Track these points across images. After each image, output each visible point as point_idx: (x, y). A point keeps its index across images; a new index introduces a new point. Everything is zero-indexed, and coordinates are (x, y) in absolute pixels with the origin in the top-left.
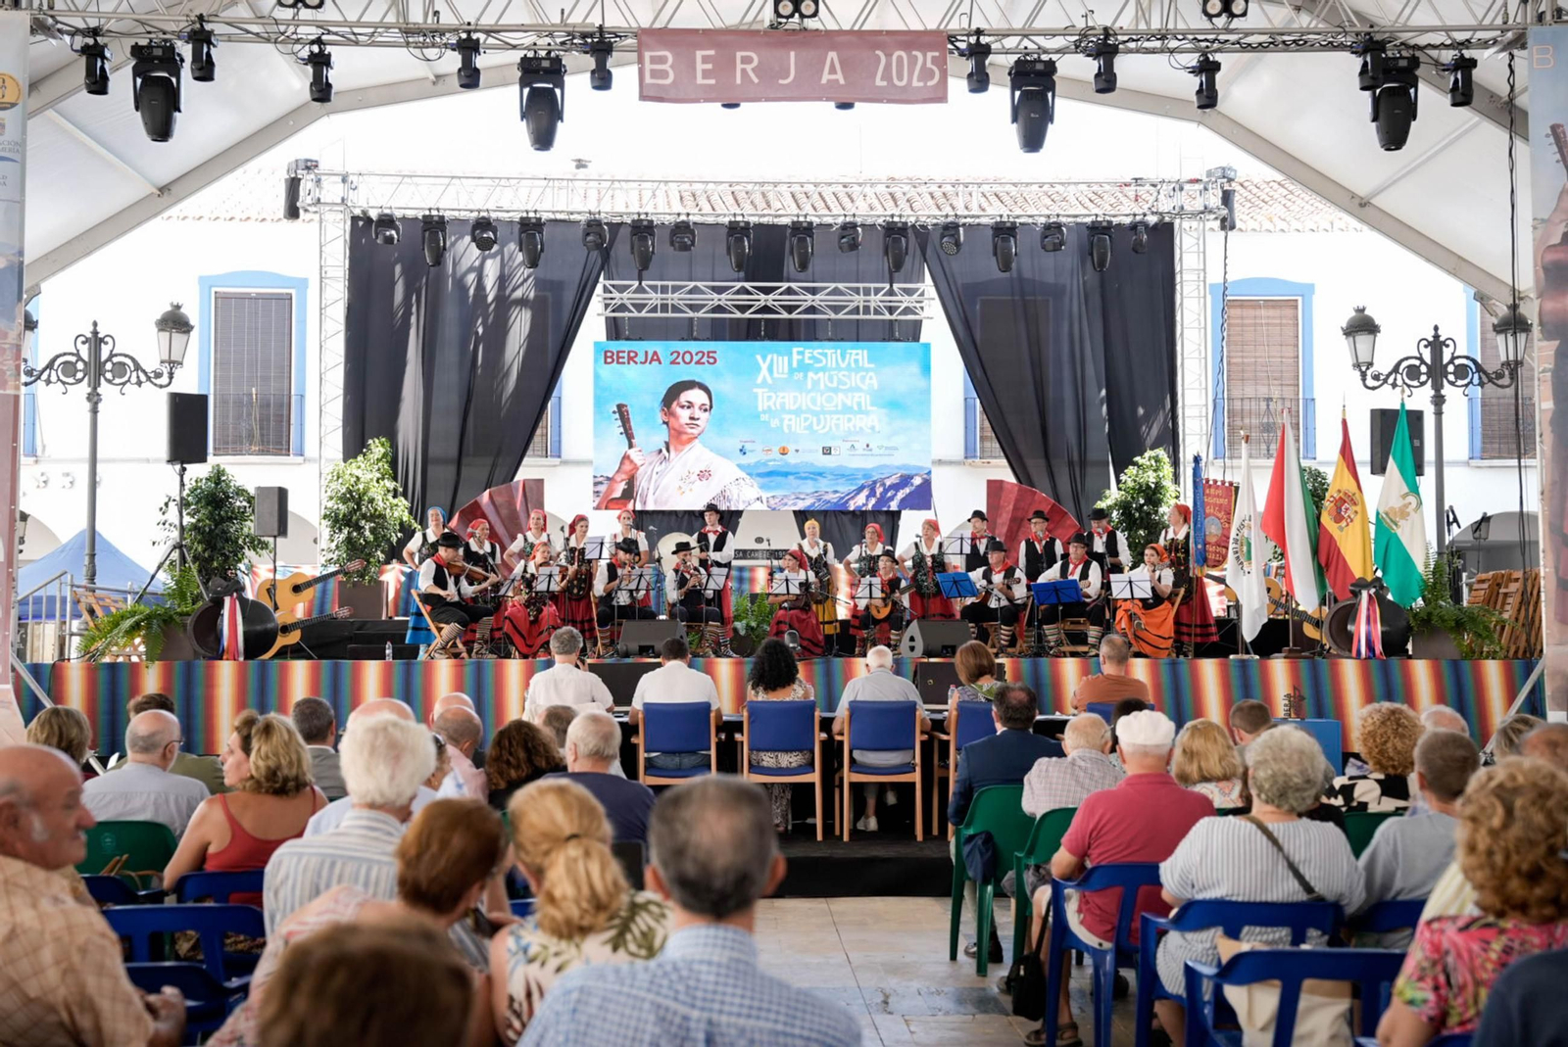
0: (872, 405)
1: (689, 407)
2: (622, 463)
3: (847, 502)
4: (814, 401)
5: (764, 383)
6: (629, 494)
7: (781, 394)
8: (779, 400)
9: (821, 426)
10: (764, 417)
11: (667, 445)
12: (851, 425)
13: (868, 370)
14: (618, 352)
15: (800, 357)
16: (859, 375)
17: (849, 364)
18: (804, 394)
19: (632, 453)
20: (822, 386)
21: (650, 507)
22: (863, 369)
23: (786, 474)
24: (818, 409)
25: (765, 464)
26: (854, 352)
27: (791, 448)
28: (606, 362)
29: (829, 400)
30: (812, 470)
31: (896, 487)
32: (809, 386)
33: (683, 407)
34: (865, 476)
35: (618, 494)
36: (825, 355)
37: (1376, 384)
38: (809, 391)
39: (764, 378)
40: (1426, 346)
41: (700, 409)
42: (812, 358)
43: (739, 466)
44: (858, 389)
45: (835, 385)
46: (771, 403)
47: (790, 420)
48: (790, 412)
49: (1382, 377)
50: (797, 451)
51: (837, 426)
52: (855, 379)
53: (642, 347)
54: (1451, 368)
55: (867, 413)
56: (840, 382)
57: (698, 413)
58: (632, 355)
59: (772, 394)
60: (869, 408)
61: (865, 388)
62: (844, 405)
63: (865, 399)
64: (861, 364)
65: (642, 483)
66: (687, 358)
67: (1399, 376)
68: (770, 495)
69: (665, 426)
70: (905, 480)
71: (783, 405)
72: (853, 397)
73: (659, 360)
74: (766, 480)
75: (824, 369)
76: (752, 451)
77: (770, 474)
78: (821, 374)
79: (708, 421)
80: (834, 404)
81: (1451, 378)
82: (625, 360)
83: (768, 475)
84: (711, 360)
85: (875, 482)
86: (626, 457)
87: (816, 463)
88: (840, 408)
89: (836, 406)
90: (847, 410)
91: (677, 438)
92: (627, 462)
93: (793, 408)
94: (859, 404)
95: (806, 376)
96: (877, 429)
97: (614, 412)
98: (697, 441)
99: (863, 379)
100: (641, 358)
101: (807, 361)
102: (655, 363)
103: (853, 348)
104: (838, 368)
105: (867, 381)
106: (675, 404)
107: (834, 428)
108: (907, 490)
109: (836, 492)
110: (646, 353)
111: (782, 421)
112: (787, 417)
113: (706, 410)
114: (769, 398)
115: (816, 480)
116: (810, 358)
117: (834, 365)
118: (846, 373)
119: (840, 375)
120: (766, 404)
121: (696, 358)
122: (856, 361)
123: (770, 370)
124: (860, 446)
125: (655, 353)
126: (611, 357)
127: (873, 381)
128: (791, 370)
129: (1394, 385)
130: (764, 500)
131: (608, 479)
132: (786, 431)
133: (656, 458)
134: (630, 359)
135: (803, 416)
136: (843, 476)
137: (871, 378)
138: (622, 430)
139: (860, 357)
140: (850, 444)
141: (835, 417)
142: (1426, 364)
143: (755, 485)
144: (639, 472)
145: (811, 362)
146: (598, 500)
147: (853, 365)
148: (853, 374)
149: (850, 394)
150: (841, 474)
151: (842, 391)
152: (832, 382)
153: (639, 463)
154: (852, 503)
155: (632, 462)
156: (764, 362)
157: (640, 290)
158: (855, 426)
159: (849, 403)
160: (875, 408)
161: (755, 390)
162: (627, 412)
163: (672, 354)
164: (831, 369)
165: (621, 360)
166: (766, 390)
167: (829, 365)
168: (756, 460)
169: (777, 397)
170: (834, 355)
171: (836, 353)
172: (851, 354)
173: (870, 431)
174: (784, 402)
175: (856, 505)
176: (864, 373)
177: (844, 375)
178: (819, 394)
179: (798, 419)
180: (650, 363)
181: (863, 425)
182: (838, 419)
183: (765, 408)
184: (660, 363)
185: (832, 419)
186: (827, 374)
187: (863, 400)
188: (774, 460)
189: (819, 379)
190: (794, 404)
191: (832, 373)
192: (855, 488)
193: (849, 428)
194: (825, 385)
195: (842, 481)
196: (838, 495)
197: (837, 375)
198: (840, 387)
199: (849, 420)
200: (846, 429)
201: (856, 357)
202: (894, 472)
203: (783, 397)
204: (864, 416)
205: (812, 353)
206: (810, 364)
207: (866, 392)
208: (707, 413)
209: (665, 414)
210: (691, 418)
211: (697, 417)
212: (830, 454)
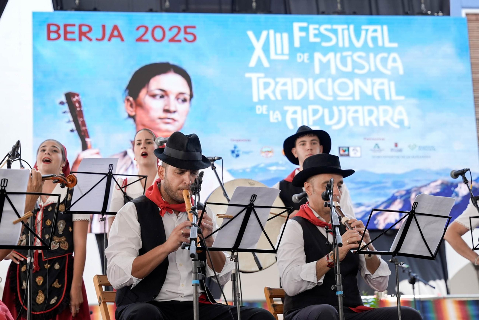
0: (398, 93)
1: (162, 97)
4: (323, 89)
5: (259, 67)
7: (281, 80)
8: (279, 88)
9: (335, 120)
10: (261, 110)
12: (373, 118)
13: (389, 51)
14: (66, 26)
15: (303, 34)
16: (379, 57)
17: (366, 42)
18: (311, 80)
20: (333, 71)
22: (384, 49)
24: (330, 99)
25: (265, 170)
26: (371, 28)
28: (49, 38)
29: (343, 87)
32: (317, 70)
33: (154, 96)
34: (396, 185)
36: (335, 32)
38: (320, 76)
41: (177, 98)
42: (318, 35)
44: (378, 74)
45: (349, 69)
46: (269, 91)
47: (295, 112)
48: (294, 103)
51: (356, 120)
52: (374, 62)
53: (98, 20)
55: (392, 103)
56: (355, 65)
57: (174, 104)
58: (85, 29)
59: (270, 80)
60: (395, 97)
61: (388, 72)
62: (362, 93)
64: (380, 43)
66: (158, 34)
69: (131, 121)
71: (284, 94)
72: (373, 84)
73: (120, 36)
75: (335, 49)
76: (247, 153)
78: (331, 55)
79: (188, 114)
80: (350, 92)
82: (76, 36)
85: (409, 192)
88: (357, 97)
89: (353, 95)
93: (297, 97)
94: (381, 93)
95: (311, 58)
96: (406, 123)
97: (62, 103)
99: (384, 61)
100: (96, 33)
101: (312, 39)
102: (115, 41)
103: (370, 23)
104: (352, 48)
105: (390, 64)
106: (143, 94)
107: (351, 123)
109: (359, 205)
110: (104, 27)
111: (284, 114)
112: (290, 109)
113: (184, 100)
114: (267, 85)
116: (316, 36)
117: (347, 45)
118: (363, 54)
119: (355, 56)
120: (263, 93)
121: (169, 35)
122: (374, 39)
123: (266, 49)
124: (387, 145)
125: (116, 28)
126: (57, 32)
127: (397, 64)
128: (293, 51)
134: (82, 34)
135: (311, 108)
137: (394, 60)
138: (72, 126)
139: (379, 34)
140: (372, 144)
141: (352, 108)
145: (318, 40)
147: (371, 45)
148: (372, 55)
149: (369, 81)
151: (359, 76)
154: (381, 219)
158: (377, 120)
159: (369, 92)
160: (402, 98)
162: (79, 103)
163: (138, 29)
164: (344, 49)
165: (69, 36)
166: (262, 75)
167: (341, 44)
168: (254, 164)
169: (276, 83)
170: (346, 32)
171: (348, 29)
172: (367, 30)
173: (398, 126)
174: (286, 91)
175: (388, 221)
176: (385, 55)
177: (360, 57)
178: (330, 80)
179: (305, 111)
180: (109, 40)
181: (388, 119)
182: (356, 111)
183: (262, 98)
184: (122, 40)
185: (348, 111)
186: (339, 55)
187: (386, 87)
188: (277, 164)
189: (329, 61)
190: (299, 92)
191: (345, 54)
192: (384, 199)
193: (371, 123)
194: (337, 69)
195: (366, 190)
196: (362, 209)
197: (351, 56)
198: (357, 71)
199: (370, 113)
200: (367, 124)
201: (374, 34)
202: (433, 178)
203: (285, 84)
204: (388, 108)
205: (318, 29)
206: (315, 43)
207: (390, 79)
208: (187, 104)
209: (131, 106)
210: (167, 111)
211: (172, 109)
212: (348, 155)
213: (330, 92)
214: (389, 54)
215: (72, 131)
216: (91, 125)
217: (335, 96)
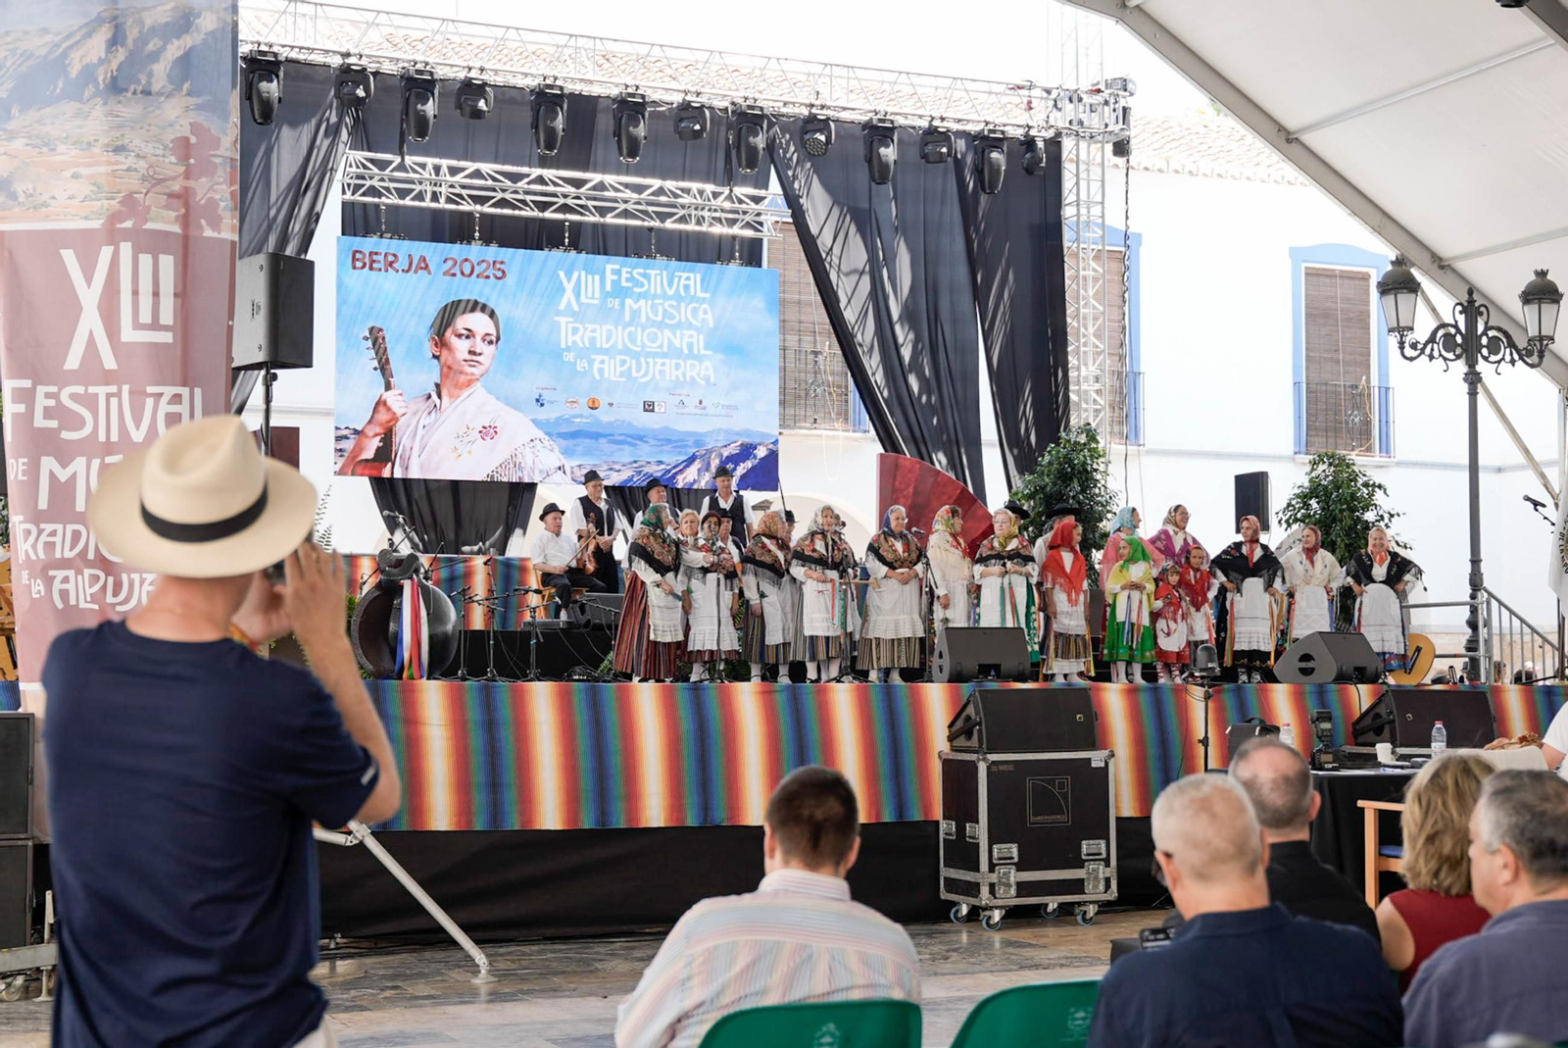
0: (705, 349)
1: (468, 337)
2: (375, 410)
3: (674, 476)
4: (632, 338)
5: (569, 312)
6: (385, 454)
7: (591, 327)
8: (588, 334)
9: (642, 372)
10: (570, 357)
11: (438, 386)
12: (679, 373)
13: (701, 301)
14: (371, 253)
15: (615, 277)
16: (691, 306)
17: (678, 290)
18: (620, 328)
19: (390, 397)
20: (643, 319)
21: (415, 473)
22: (694, 299)
23: (596, 436)
24: (639, 349)
25: (569, 421)
26: (685, 275)
27: (603, 400)
28: (354, 268)
29: (652, 338)
30: (631, 432)
31: (736, 459)
33: (459, 336)
34: (697, 443)
35: (369, 453)
36: (646, 276)
37: (1414, 353)
38: (630, 324)
39: (569, 301)
40: (1461, 312)
41: (483, 340)
42: (630, 279)
43: (533, 421)
44: (688, 325)
46: (577, 338)
47: (602, 362)
48: (602, 351)
49: (1420, 346)
50: (611, 405)
51: (662, 373)
52: (685, 312)
53: (405, 248)
54: (1484, 341)
55: (699, 358)
56: (666, 314)
57: (480, 346)
58: (391, 258)
59: (580, 326)
60: (703, 352)
61: (698, 324)
62: (671, 345)
63: (699, 342)
64: (692, 293)
65: (403, 440)
66: (467, 269)
67: (1435, 346)
68: (575, 463)
69: (436, 361)
70: (747, 451)
71: (592, 340)
72: (682, 335)
73: (427, 267)
74: (570, 443)
75: (644, 296)
76: (552, 403)
77: (574, 435)
78: (642, 302)
79: (493, 357)
80: (658, 344)
81: (1485, 352)
82: (381, 265)
83: (570, 436)
84: (499, 274)
85: (709, 452)
86: (381, 403)
87: (635, 423)
88: (665, 349)
89: (661, 346)
90: (673, 352)
91: (449, 380)
92: (381, 409)
93: (605, 346)
94: (690, 346)
95: (622, 304)
96: (712, 380)
97: (366, 339)
98: (478, 385)
99: (695, 311)
100: (402, 264)
101: (624, 284)
102: (422, 273)
103: (683, 270)
104: (665, 296)
105: (701, 316)
106: (449, 332)
107: (658, 377)
108: (749, 464)
109: (660, 462)
110: (410, 257)
111: (591, 362)
112: (599, 358)
113: (491, 342)
114: (575, 331)
115: (634, 445)
116: (627, 280)
117: (659, 292)
118: (674, 303)
119: (666, 305)
120: (571, 339)
121: (478, 270)
122: (687, 287)
123: (577, 291)
124: (691, 402)
125: (423, 259)
126: (361, 260)
127: (708, 316)
128: (605, 295)
129: (1431, 357)
130: (568, 469)
131: (356, 432)
132: (597, 377)
133: (424, 406)
134: (388, 264)
135: (618, 358)
136: (669, 441)
137: (705, 313)
138: (375, 363)
139: (691, 283)
140: (676, 400)
141: (660, 361)
142: (1461, 334)
143: (556, 449)
144: (399, 424)
145: (630, 285)
146: (341, 462)
147: (683, 293)
148: (683, 305)
149: (678, 332)
150: (667, 439)
151: (668, 326)
152: (656, 315)
153: (398, 411)
154: (680, 478)
155: (389, 409)
156: (569, 281)
157: (402, 167)
158: (684, 375)
159: (678, 345)
160: (710, 353)
161: (557, 319)
162: (384, 338)
163: (445, 261)
164: (655, 296)
165: (375, 265)
166: (571, 319)
167: (652, 292)
168: (558, 415)
169: (585, 329)
170: (659, 278)
171: (661, 275)
172: (680, 277)
173: (703, 383)
174: (594, 338)
175: (687, 480)
176: (697, 305)
177: (671, 306)
178: (639, 329)
179: (612, 361)
180: (416, 272)
181: (694, 374)
182: (663, 364)
183: (570, 344)
184: (429, 273)
185: (655, 363)
186: (650, 302)
187: (695, 340)
188: (581, 416)
189: (640, 308)
190: (608, 341)
191: (656, 301)
192: (685, 458)
193: (677, 377)
194: (648, 318)
195: (668, 448)
196: (663, 467)
197: (662, 304)
198: (666, 321)
199: (678, 366)
200: (674, 379)
201: (687, 282)
202: (734, 439)
203: (594, 331)
204: (696, 363)
205: (631, 273)
206: (628, 288)
207: (699, 330)
208: (493, 347)
209: (436, 345)
210: (471, 352)
211: (478, 351)
212: (653, 411)
213: (639, 343)
214: (701, 304)
215: (375, 369)
216: (394, 365)
217: (643, 346)
